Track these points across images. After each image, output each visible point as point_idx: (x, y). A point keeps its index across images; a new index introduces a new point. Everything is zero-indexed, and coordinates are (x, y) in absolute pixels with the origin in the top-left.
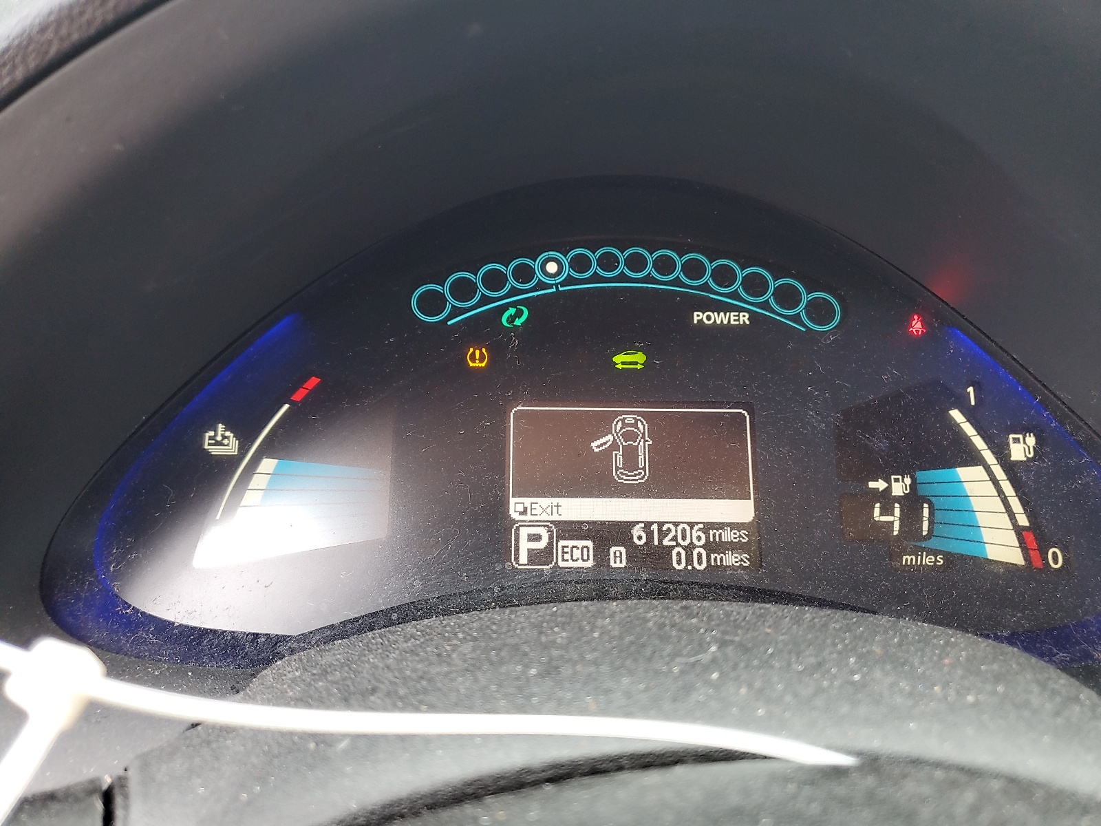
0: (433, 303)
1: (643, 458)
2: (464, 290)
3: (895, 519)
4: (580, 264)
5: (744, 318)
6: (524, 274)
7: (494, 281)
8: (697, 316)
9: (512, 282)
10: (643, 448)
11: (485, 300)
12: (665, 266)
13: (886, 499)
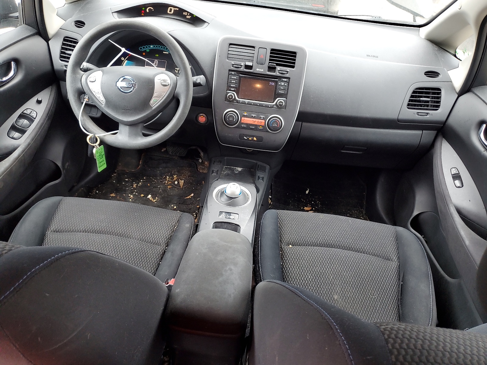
0: (141, 49)
1: (157, 64)
2: (144, 48)
3: (177, 72)
4: (154, 46)
5: (168, 53)
6: (149, 47)
7: (147, 47)
8: (164, 52)
9: (145, 48)
10: (157, 63)
11: (145, 49)
12: (159, 47)
13: (176, 70)
